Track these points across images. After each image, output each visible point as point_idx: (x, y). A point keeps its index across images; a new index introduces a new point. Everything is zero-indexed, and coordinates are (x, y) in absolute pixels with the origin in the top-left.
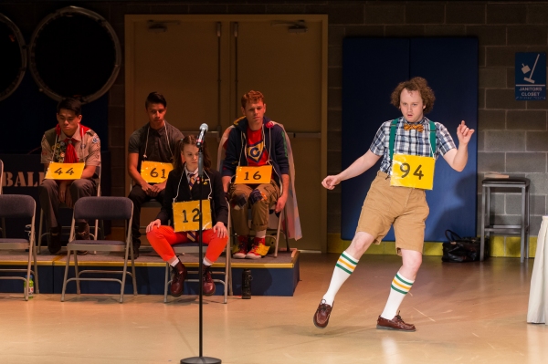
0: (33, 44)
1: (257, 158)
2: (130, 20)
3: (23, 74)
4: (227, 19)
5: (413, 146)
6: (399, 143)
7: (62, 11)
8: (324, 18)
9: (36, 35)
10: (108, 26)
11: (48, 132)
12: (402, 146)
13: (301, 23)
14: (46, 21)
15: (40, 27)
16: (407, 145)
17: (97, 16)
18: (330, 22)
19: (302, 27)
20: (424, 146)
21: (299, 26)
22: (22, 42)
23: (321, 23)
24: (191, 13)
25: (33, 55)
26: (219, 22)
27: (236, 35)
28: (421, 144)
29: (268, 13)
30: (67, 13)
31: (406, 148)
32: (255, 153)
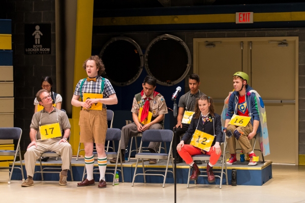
0: (147, 54)
1: (244, 111)
2: (196, 41)
3: (141, 70)
4: (246, 40)
5: (91, 89)
6: (84, 89)
7: (161, 37)
8: (297, 38)
9: (148, 49)
10: (184, 44)
11: (136, 95)
12: (86, 90)
13: (284, 41)
14: (153, 42)
15: (150, 45)
16: (88, 89)
17: (178, 39)
18: (299, 40)
19: (284, 44)
20: (96, 89)
21: (284, 43)
22: (141, 53)
23: (295, 41)
24: (227, 37)
25: (147, 60)
26: (242, 42)
27: (251, 49)
28: (95, 88)
29: (267, 36)
30: (164, 38)
31: (87, 91)
32: (242, 108)
